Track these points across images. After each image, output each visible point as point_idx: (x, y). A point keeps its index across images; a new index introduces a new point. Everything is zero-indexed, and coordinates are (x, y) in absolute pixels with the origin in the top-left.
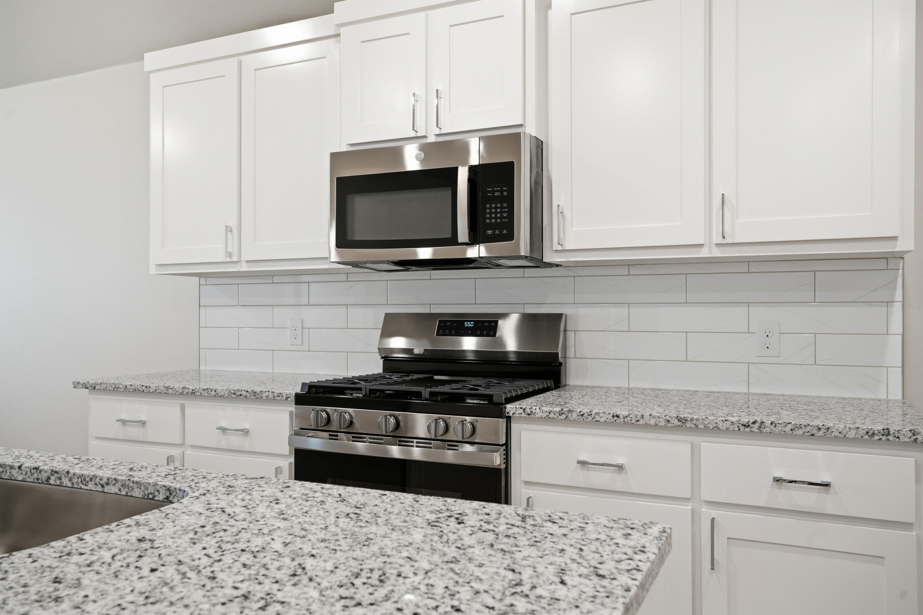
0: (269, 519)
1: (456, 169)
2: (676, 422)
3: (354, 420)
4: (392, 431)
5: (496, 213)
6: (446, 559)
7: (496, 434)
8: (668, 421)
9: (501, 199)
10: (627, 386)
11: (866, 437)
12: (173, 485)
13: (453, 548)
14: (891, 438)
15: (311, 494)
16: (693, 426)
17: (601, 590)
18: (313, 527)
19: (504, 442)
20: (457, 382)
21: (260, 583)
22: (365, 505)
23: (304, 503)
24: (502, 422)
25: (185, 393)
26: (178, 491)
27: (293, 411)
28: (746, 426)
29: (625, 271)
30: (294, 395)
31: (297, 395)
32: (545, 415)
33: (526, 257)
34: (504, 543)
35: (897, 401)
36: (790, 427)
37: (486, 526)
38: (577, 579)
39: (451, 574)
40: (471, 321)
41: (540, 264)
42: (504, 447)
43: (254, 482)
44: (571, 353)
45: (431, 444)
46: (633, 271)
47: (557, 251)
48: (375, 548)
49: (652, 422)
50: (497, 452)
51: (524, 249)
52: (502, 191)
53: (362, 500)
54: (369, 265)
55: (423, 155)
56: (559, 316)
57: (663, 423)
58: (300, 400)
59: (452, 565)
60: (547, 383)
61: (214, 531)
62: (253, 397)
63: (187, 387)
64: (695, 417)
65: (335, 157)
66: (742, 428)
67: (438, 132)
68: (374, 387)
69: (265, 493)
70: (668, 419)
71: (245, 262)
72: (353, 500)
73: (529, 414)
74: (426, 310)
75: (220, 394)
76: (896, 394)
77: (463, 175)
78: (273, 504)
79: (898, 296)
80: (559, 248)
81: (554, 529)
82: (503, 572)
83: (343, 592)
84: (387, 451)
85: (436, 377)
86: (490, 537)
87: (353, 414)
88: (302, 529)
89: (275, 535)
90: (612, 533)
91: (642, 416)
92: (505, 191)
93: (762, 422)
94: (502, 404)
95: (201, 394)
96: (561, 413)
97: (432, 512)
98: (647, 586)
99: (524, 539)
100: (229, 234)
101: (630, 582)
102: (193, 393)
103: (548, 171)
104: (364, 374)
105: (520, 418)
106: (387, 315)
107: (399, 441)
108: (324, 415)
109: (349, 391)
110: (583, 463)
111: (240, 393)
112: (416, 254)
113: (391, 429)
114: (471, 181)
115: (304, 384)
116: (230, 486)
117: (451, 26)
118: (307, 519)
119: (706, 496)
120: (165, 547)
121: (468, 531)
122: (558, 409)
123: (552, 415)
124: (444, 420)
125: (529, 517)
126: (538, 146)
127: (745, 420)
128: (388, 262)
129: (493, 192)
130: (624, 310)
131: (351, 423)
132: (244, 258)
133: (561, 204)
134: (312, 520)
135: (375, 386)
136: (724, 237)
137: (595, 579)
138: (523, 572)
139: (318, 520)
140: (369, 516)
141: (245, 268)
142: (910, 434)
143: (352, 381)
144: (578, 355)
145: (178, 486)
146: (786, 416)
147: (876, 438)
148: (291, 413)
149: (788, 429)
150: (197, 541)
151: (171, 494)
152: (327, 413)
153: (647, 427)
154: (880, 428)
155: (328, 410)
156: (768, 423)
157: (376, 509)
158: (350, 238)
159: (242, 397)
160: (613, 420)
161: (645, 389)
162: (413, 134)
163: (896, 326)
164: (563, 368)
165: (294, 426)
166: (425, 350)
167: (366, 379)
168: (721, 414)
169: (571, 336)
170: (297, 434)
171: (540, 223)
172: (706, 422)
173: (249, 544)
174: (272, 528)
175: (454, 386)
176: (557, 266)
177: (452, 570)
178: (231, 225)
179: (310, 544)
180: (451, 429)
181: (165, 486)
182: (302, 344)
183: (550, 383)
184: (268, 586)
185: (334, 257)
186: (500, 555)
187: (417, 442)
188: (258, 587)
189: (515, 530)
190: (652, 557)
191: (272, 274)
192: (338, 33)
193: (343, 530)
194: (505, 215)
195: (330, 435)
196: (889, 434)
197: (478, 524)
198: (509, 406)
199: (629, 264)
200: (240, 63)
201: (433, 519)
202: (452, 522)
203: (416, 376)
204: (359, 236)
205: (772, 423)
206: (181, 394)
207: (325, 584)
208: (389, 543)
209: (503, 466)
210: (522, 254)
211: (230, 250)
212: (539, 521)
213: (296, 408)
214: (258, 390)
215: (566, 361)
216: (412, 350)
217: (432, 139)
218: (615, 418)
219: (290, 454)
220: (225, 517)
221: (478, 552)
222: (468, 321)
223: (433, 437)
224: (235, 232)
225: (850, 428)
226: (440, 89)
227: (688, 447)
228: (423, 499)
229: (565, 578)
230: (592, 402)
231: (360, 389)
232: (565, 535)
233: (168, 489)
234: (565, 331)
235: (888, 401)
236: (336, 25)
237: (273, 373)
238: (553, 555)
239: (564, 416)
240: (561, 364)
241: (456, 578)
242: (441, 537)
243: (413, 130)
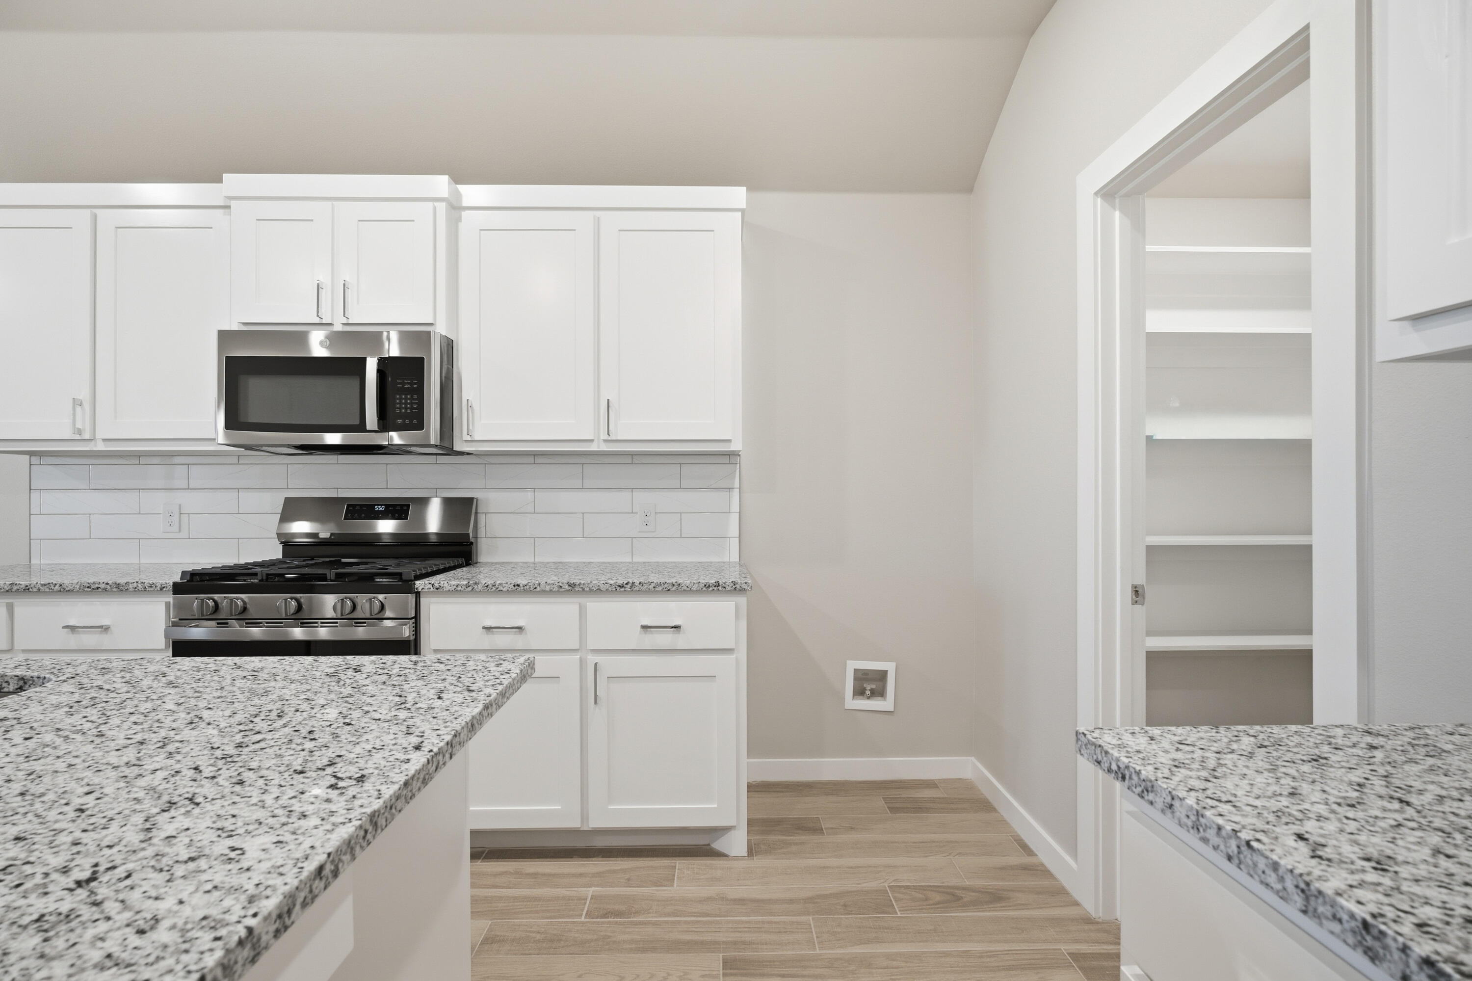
0: (157, 688)
1: (364, 359)
2: (567, 587)
3: (248, 606)
4: (293, 614)
5: (406, 404)
6: (341, 696)
7: (405, 608)
8: (561, 587)
9: (411, 391)
10: (533, 561)
11: (704, 589)
12: (27, 674)
13: (349, 688)
14: (720, 588)
15: (203, 666)
16: (581, 590)
17: (469, 698)
18: (208, 690)
19: (413, 616)
20: (366, 563)
21: (155, 733)
22: (262, 669)
23: (197, 673)
24: (411, 598)
25: (13, 590)
26: (35, 679)
27: (169, 602)
28: (621, 586)
29: (531, 459)
30: (172, 584)
31: (175, 585)
32: (452, 588)
33: (436, 446)
34: (396, 680)
35: (735, 562)
36: (653, 585)
37: (381, 671)
38: (453, 695)
39: (346, 705)
40: (382, 505)
41: (450, 451)
42: (413, 620)
43: (133, 663)
44: (482, 533)
45: (337, 623)
46: (538, 460)
47: (467, 441)
48: (274, 697)
49: (548, 588)
50: (405, 625)
51: (434, 437)
52: (412, 384)
53: (260, 665)
54: (264, 448)
55: (328, 342)
56: (472, 499)
57: (556, 589)
58: (178, 589)
59: (347, 699)
60: (458, 561)
61: (92, 703)
62: (115, 590)
63: (18, 583)
64: (582, 582)
65: (225, 337)
66: (618, 589)
67: (345, 321)
68: (269, 572)
69: (148, 670)
70: (561, 584)
71: (101, 441)
72: (250, 666)
73: (437, 589)
74: (334, 495)
75: (67, 589)
76: (735, 558)
77: (372, 366)
78: (160, 677)
79: (737, 485)
80: (469, 438)
81: (442, 667)
82: (391, 698)
83: (242, 727)
84: (287, 633)
85: (343, 560)
86: (384, 678)
87: (246, 600)
88: (196, 692)
89: (166, 699)
90: (487, 665)
91: (539, 584)
92: (415, 383)
93: (633, 583)
94: (411, 581)
95: (39, 589)
96: (468, 586)
97: (331, 667)
98: (507, 695)
99: (413, 676)
100: (78, 408)
101: (492, 691)
102: (27, 589)
103: (458, 368)
104: (260, 560)
105: (429, 593)
106: (287, 500)
107: (302, 623)
108: (211, 603)
109: (241, 578)
110: (488, 629)
111: (97, 586)
112: (322, 439)
113: (292, 611)
114: (381, 373)
115: (184, 573)
116: (104, 668)
117: (359, 221)
118: (200, 684)
119: (591, 645)
120: (36, 721)
121: (365, 676)
122: (465, 582)
123: (459, 588)
124: (350, 599)
125: (421, 661)
126: (448, 344)
127: (620, 582)
128: (289, 446)
129: (404, 384)
130: (529, 495)
131: (245, 609)
132: (100, 435)
133: (470, 399)
134: (206, 684)
135: (273, 570)
136: (609, 435)
137: (466, 693)
138: (408, 696)
139: (212, 684)
140: (267, 676)
141: (101, 447)
142: (732, 584)
143: (246, 566)
144: (489, 535)
145: (36, 674)
146: (655, 578)
147: (711, 589)
148: (167, 605)
149: (651, 587)
150: (74, 713)
151: (25, 683)
152: (214, 601)
153: (543, 592)
154: (713, 581)
155: (216, 598)
156: (637, 584)
157: (274, 671)
158: (242, 419)
159: (100, 590)
160: (514, 589)
161: (548, 563)
162: (317, 320)
163: (735, 507)
164: (474, 547)
165: (171, 617)
166: (332, 534)
167: (262, 564)
168: (603, 579)
169: (482, 518)
170: (175, 625)
171: (450, 414)
172: (590, 586)
173: (137, 708)
174: (161, 695)
175: (362, 567)
176: (468, 454)
177: (346, 702)
178: (80, 398)
179: (205, 701)
180: (359, 608)
181: (17, 676)
182: (180, 531)
183: (461, 561)
184: (163, 733)
185: (221, 439)
186: (390, 688)
187: (322, 623)
188: (153, 735)
189: (407, 671)
190: (514, 675)
191: (139, 455)
192: (227, 204)
193: (239, 688)
194: (415, 406)
195: (218, 624)
196: (719, 585)
197: (374, 671)
198: (417, 582)
199: (535, 454)
200: (95, 218)
201: (332, 672)
202: (350, 673)
203: (321, 560)
204: (253, 419)
205: (640, 583)
206: (7, 591)
207: (223, 725)
208: (288, 692)
209: (412, 638)
210: (432, 442)
211: (79, 425)
212: (429, 663)
213: (174, 599)
214: (122, 581)
215: (477, 541)
216: (318, 534)
217: (338, 328)
218: (516, 587)
219: (167, 647)
220: (105, 692)
221: (371, 689)
222: (378, 505)
223: (339, 616)
224: (87, 407)
225: (694, 583)
226: (347, 279)
227: (577, 607)
228: (322, 659)
229: (442, 695)
230: (497, 575)
231: (256, 574)
232: (449, 670)
233: (23, 679)
234: (476, 513)
235: (730, 562)
236: (225, 197)
237: (140, 564)
238: (436, 683)
239: (470, 588)
240: (472, 543)
241: (350, 706)
242: (338, 682)
243: (318, 316)
